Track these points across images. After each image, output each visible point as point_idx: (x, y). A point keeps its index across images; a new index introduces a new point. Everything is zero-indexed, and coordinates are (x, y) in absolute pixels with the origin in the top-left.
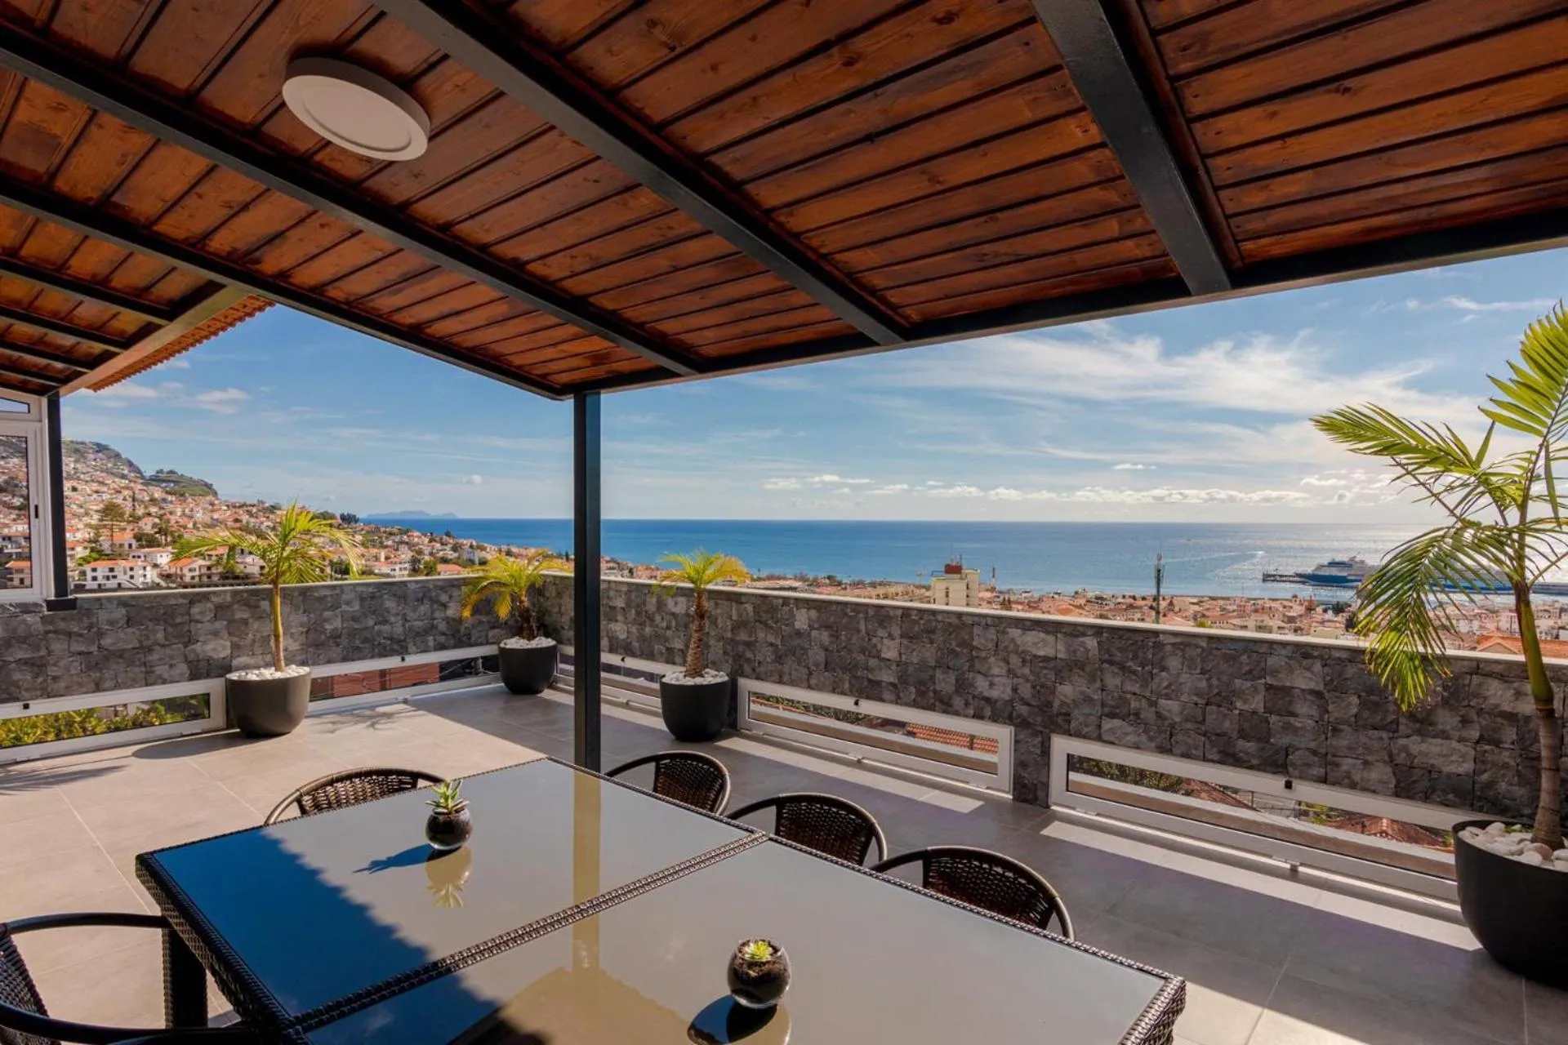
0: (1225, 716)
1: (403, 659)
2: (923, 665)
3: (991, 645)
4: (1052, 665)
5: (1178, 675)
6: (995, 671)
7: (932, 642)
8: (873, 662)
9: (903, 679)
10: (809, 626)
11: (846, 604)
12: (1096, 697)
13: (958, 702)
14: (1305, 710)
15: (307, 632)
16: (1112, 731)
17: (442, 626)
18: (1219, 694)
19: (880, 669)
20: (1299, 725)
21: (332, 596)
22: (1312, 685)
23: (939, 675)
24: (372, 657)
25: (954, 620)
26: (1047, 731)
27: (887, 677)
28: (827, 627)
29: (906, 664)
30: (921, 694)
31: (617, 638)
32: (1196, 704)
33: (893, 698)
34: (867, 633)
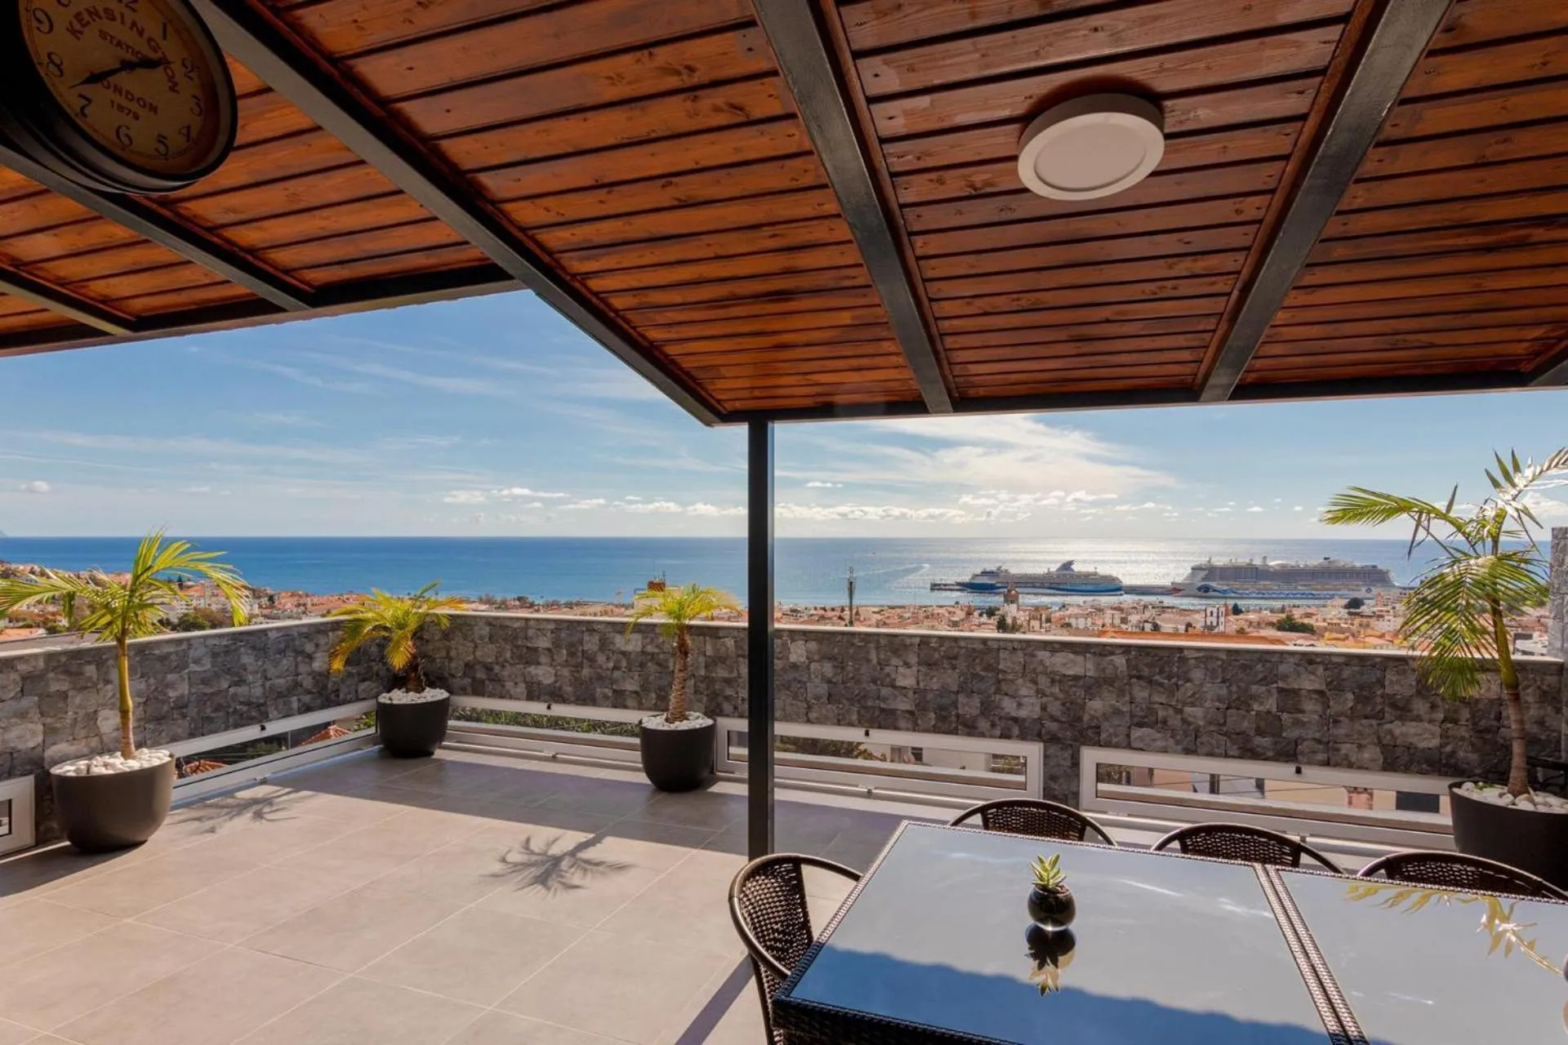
0: (1244, 717)
1: (263, 728)
2: (944, 691)
3: (1018, 668)
4: (1081, 683)
5: (1201, 685)
6: (1023, 692)
7: (954, 668)
8: (885, 691)
9: (922, 706)
10: (808, 658)
12: (1125, 709)
13: (983, 724)
14: (1309, 706)
15: (145, 703)
16: (1141, 739)
17: (308, 683)
18: (1238, 698)
19: (895, 697)
20: (1306, 720)
21: (177, 653)
22: (1317, 686)
23: (962, 699)
24: (226, 729)
25: (980, 647)
26: (1078, 744)
27: (903, 705)
28: (831, 658)
29: (926, 690)
30: (941, 718)
31: (539, 683)
32: (1218, 709)
33: (910, 726)
34: (879, 663)
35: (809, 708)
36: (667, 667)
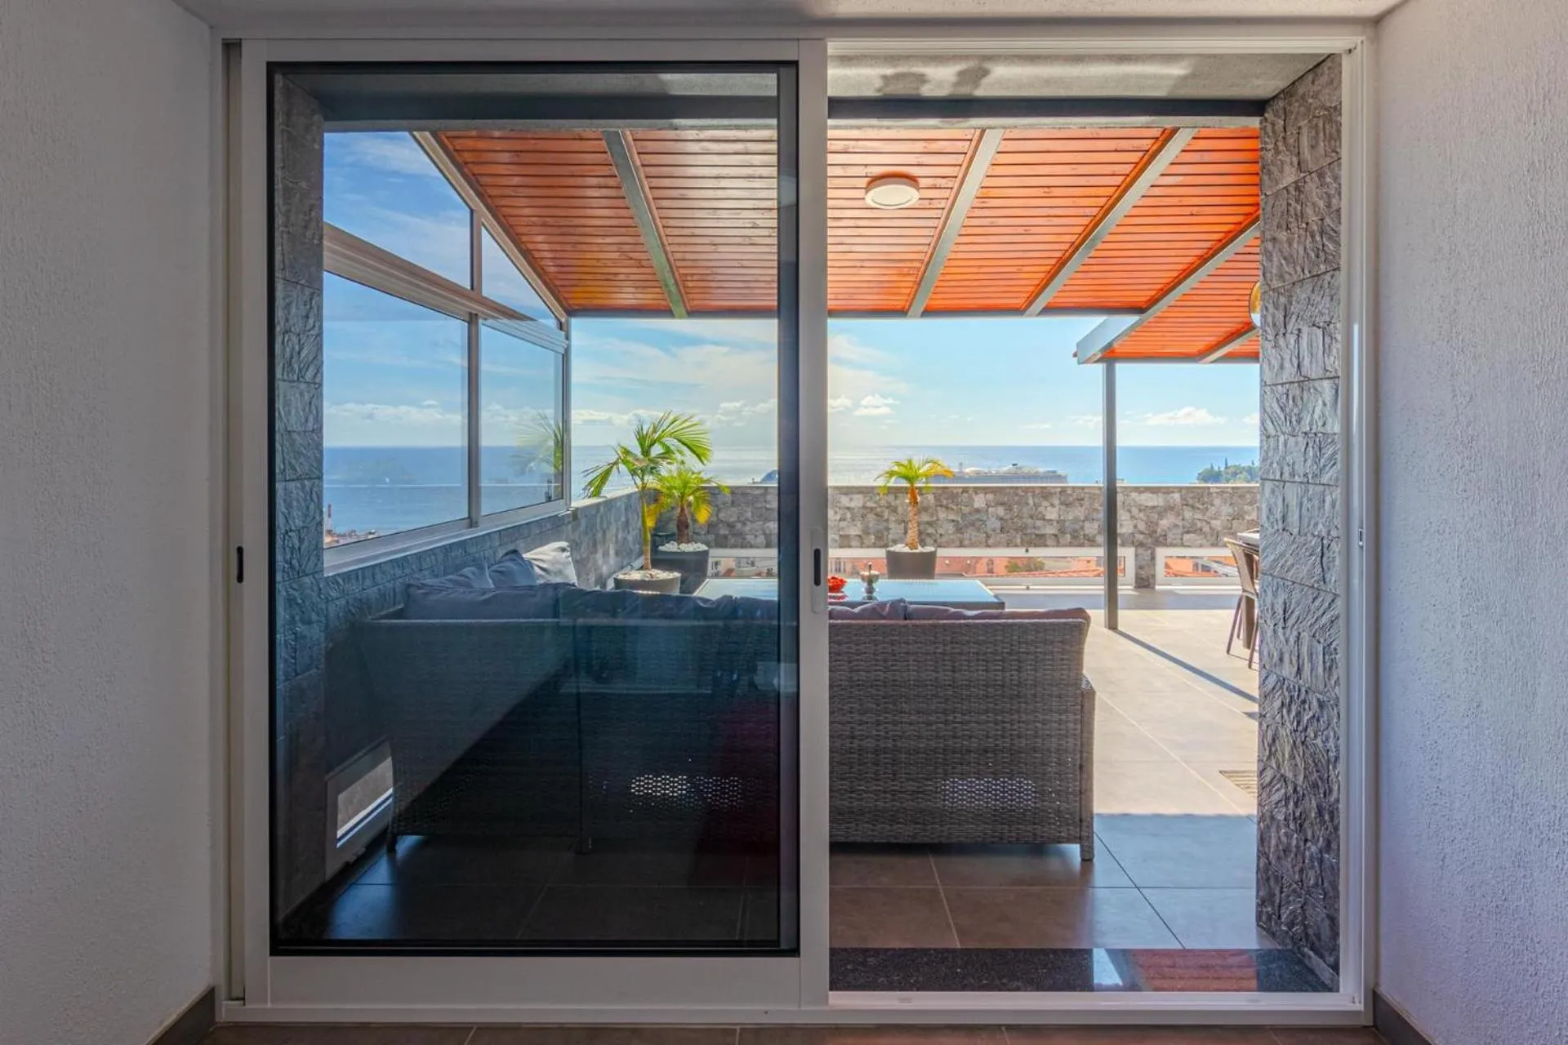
2: (1076, 520)
5: (1219, 507)
7: (1082, 506)
8: (1039, 523)
9: (1062, 531)
10: (987, 505)
11: (1017, 488)
12: (1180, 524)
19: (1045, 526)
23: (1087, 524)
26: (1154, 546)
27: (1050, 530)
28: (1002, 504)
29: (1064, 521)
30: (1074, 537)
33: (1055, 544)
34: (1035, 505)
35: (988, 537)
36: (882, 516)
